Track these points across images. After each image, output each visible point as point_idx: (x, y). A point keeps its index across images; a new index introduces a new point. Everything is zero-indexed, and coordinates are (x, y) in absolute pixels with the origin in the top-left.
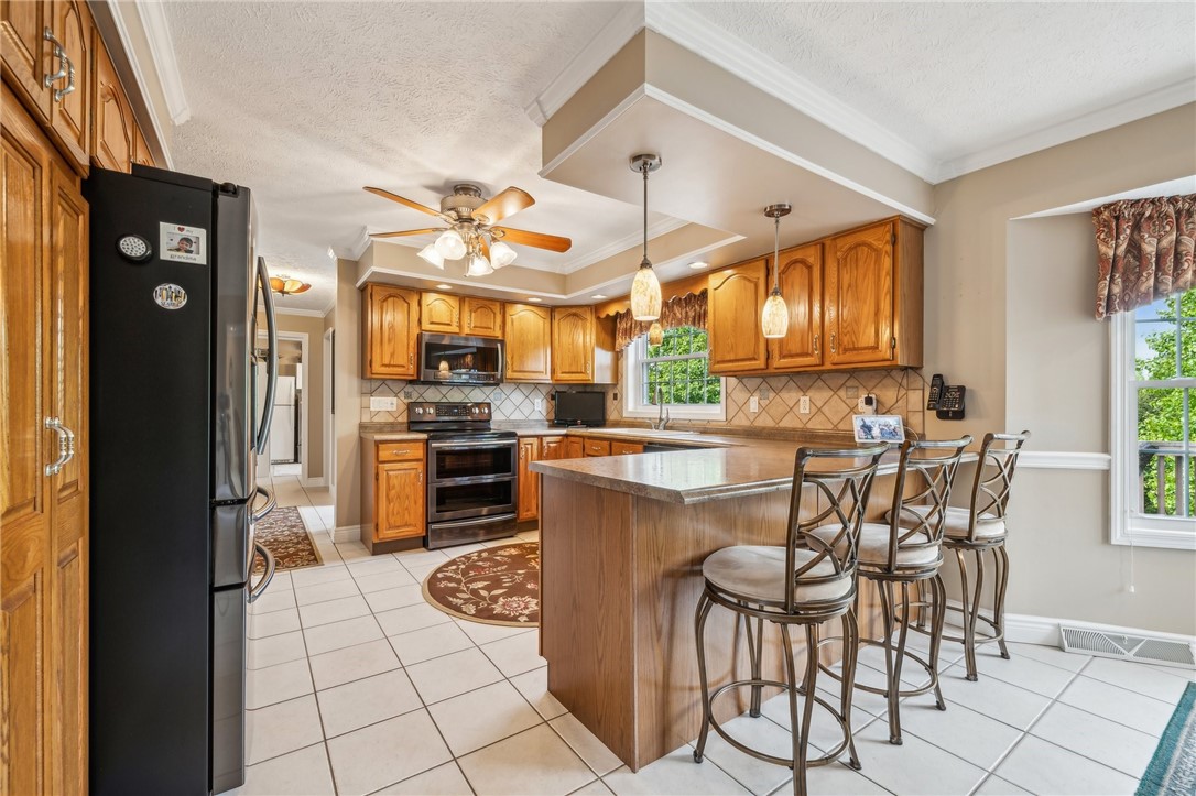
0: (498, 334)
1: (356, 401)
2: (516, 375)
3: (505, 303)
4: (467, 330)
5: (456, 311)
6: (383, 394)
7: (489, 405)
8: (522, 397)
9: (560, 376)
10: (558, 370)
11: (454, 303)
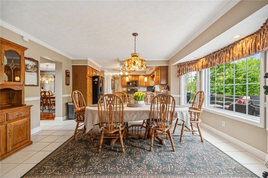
0: (137, 80)
1: (121, 89)
2: (140, 85)
3: (138, 76)
4: (133, 80)
5: (132, 77)
6: (124, 88)
7: (137, 89)
8: (143, 88)
9: (146, 85)
10: (146, 84)
11: (131, 76)
